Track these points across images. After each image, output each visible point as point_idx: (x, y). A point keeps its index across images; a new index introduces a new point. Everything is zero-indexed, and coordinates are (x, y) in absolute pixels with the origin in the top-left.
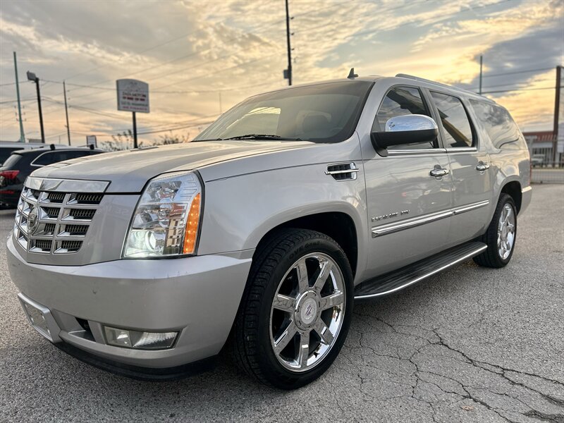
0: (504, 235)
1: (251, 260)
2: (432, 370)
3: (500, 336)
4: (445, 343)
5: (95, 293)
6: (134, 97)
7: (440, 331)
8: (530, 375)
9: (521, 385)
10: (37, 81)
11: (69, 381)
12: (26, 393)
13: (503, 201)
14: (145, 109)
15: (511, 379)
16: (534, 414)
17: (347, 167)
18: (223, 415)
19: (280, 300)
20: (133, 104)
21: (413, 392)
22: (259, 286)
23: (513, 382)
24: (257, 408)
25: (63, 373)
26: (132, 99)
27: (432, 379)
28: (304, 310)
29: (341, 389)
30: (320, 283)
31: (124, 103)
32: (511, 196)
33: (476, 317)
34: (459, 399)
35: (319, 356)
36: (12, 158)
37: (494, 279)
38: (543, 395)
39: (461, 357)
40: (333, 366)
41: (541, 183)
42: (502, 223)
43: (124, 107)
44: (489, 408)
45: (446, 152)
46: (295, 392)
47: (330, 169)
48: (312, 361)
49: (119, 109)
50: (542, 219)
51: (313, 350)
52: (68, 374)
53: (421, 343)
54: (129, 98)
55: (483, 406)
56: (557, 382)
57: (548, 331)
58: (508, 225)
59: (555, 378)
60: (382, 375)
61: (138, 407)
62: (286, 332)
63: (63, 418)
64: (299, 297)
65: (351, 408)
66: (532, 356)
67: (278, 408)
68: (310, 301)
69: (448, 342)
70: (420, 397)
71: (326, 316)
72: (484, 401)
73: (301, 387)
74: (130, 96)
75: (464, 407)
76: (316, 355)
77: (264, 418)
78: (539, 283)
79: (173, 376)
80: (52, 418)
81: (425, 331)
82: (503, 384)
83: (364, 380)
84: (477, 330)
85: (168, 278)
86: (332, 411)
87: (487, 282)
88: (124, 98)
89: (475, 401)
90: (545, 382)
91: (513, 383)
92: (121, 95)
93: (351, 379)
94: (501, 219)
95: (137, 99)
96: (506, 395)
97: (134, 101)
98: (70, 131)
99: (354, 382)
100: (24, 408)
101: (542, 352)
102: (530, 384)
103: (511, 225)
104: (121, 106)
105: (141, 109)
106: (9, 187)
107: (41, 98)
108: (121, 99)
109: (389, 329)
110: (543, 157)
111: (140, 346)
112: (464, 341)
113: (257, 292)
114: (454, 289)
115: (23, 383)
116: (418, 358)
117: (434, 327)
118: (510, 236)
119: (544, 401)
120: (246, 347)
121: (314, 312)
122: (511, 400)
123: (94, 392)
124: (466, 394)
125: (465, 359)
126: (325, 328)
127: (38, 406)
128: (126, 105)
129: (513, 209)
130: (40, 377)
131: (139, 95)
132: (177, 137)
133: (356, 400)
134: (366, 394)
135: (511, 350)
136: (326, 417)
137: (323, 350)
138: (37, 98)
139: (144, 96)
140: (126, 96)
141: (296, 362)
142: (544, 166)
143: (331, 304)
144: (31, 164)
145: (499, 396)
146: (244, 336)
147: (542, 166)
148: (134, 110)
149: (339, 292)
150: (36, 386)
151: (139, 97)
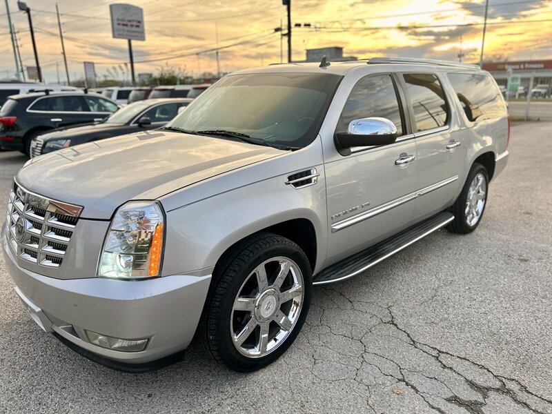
0: (473, 203)
1: (211, 276)
2: (378, 352)
3: (446, 316)
4: (395, 322)
5: (76, 306)
6: (129, 23)
7: (394, 310)
8: (461, 358)
9: (451, 368)
10: (28, 11)
11: (65, 359)
12: (28, 371)
13: (474, 172)
14: (141, 37)
15: (444, 362)
16: (455, 400)
17: (308, 173)
18: (192, 396)
19: (240, 303)
20: (128, 31)
21: (356, 374)
22: (220, 295)
23: (444, 365)
24: (221, 390)
25: (60, 350)
26: (126, 25)
27: (376, 360)
28: (264, 306)
29: (295, 370)
30: (279, 281)
31: (119, 30)
32: (484, 166)
33: (430, 293)
34: (394, 382)
35: (278, 342)
36: (9, 104)
37: (458, 247)
38: (467, 380)
39: (405, 338)
40: (293, 345)
41: (539, 120)
42: (472, 192)
43: (119, 35)
44: (417, 391)
45: (415, 138)
46: (255, 373)
47: (290, 178)
48: (272, 346)
49: (114, 37)
50: (525, 170)
51: (272, 336)
52: (64, 351)
53: (374, 321)
54: (123, 25)
55: (413, 390)
56: (483, 367)
57: (491, 311)
58: (479, 192)
59: (482, 363)
60: (333, 357)
61: (122, 387)
62: (246, 328)
63: (59, 396)
64: (259, 297)
65: (300, 390)
66: (468, 338)
67: (239, 390)
68: (270, 298)
69: (398, 321)
70: (361, 380)
71: (285, 308)
72: (414, 385)
73: (261, 368)
74: (124, 23)
75: (395, 391)
76: (276, 340)
77: (226, 399)
78: (498, 253)
79: (147, 369)
80: (50, 396)
81: (380, 308)
82: (435, 367)
83: (317, 361)
84: (427, 308)
85: (136, 300)
86: (284, 394)
87: (451, 252)
88: (119, 24)
89: (407, 384)
90: (472, 366)
91: (444, 367)
92: (116, 22)
93: (306, 359)
94: (471, 189)
95: (132, 26)
96: (436, 379)
97: (129, 28)
98: (67, 59)
99: (307, 363)
100: (27, 386)
101: (478, 334)
102: (459, 369)
103: (482, 193)
104: (116, 33)
105: (137, 36)
106: (9, 134)
107: (34, 30)
108: (116, 26)
109: (349, 305)
110: (546, 88)
111: (117, 348)
112: (412, 321)
113: (218, 300)
114: (418, 259)
115: (26, 360)
116: (369, 337)
117: (390, 304)
118: (481, 203)
119: (467, 386)
120: (210, 344)
121: (273, 307)
122: (438, 384)
123: (85, 370)
124: (401, 377)
125: (408, 339)
126: (284, 318)
127: (38, 384)
128: (121, 32)
129: (485, 178)
130: (40, 353)
131: (134, 21)
132: (174, 69)
133: (305, 383)
134: (316, 376)
135: (452, 331)
136: (278, 399)
137: (282, 335)
138: (29, 29)
139: (139, 22)
140: (120, 22)
141: (257, 349)
142: (547, 97)
143: (290, 298)
144: (28, 110)
145: (429, 380)
146: (207, 335)
147: (545, 97)
148: (130, 38)
149: (298, 285)
150: (37, 362)
151: (134, 24)
